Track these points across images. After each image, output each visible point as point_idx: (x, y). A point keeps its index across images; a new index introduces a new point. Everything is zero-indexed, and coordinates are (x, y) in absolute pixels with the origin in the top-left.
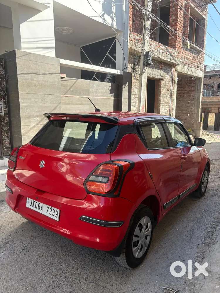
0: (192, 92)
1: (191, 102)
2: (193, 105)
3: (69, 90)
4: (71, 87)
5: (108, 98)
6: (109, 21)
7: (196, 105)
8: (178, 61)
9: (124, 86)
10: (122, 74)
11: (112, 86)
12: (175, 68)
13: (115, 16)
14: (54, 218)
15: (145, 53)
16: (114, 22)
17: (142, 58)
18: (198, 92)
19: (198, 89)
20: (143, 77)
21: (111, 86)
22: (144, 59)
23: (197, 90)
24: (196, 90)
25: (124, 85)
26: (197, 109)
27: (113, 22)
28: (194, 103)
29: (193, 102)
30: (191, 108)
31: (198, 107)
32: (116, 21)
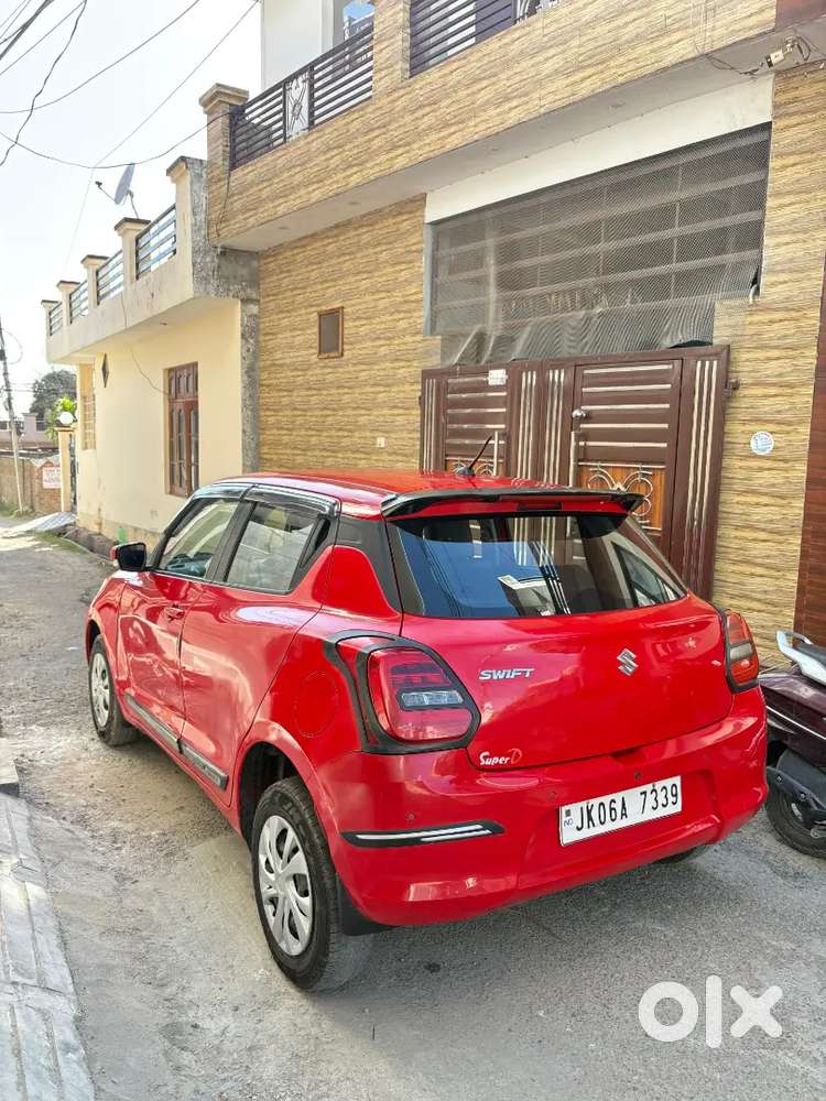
14: (670, 810)
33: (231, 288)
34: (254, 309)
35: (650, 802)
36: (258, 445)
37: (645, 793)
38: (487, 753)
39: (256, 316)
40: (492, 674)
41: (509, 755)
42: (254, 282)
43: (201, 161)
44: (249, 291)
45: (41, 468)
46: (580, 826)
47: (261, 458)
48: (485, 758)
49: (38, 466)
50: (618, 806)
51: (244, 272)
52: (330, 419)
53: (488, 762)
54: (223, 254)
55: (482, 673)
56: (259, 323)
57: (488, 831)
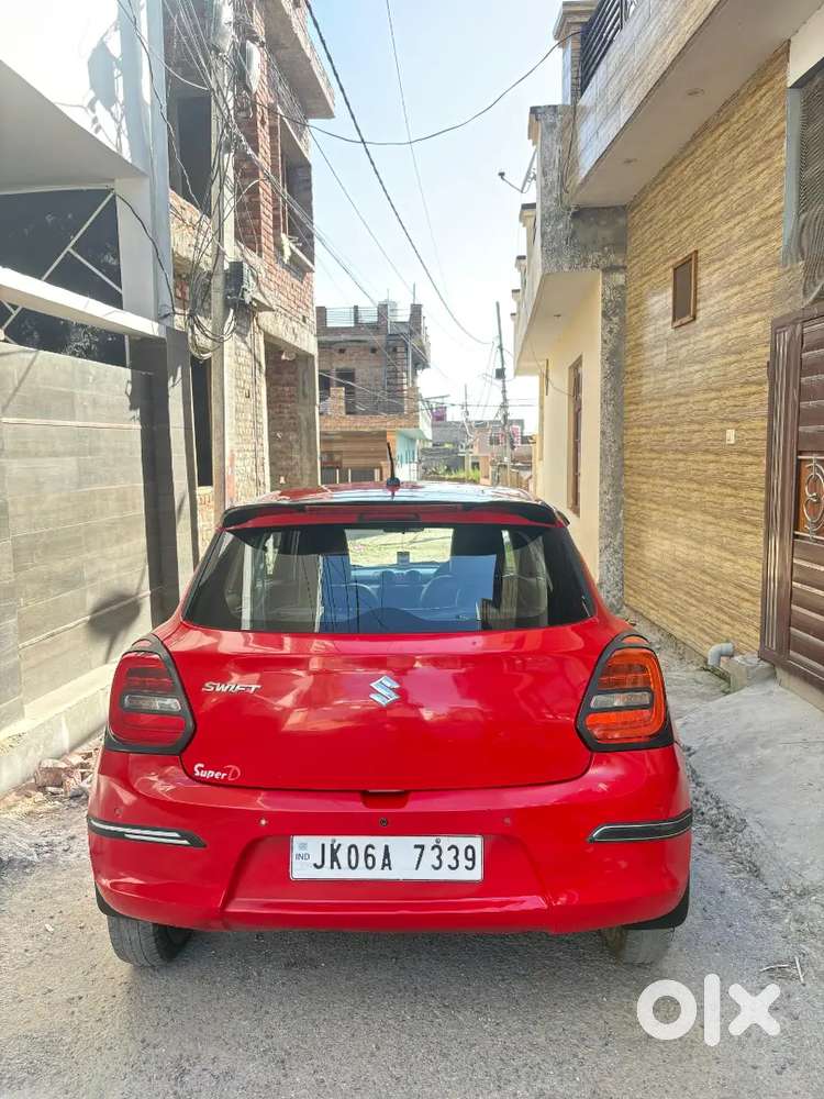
0: (285, 401)
1: (287, 437)
2: (296, 447)
3: (14, 394)
4: (21, 382)
5: (126, 426)
6: (110, 131)
7: (305, 444)
8: (271, 299)
9: (170, 383)
10: (163, 336)
11: (133, 382)
12: (257, 319)
13: (125, 113)
14: (462, 875)
15: (227, 266)
16: (122, 136)
17: (218, 282)
18: (308, 401)
19: (307, 391)
20: (226, 351)
21: (130, 379)
22: (226, 288)
23: (304, 394)
24: (301, 394)
25: (172, 378)
26: (310, 460)
27: (119, 135)
28: (297, 441)
29: (292, 437)
30: (291, 458)
31: (312, 451)
32: (126, 133)
33: (590, 257)
34: (619, 278)
35: (430, 857)
36: (621, 449)
37: (422, 847)
38: (202, 765)
39: (622, 286)
40: (215, 686)
41: (227, 771)
42: (620, 244)
43: (555, 107)
44: (612, 257)
45: (527, 480)
46: (319, 864)
47: (623, 465)
48: (200, 769)
49: (526, 478)
50: (379, 854)
51: (607, 233)
52: (682, 408)
53: (203, 774)
54: (575, 215)
55: (207, 685)
56: (626, 295)
57: (185, 842)
